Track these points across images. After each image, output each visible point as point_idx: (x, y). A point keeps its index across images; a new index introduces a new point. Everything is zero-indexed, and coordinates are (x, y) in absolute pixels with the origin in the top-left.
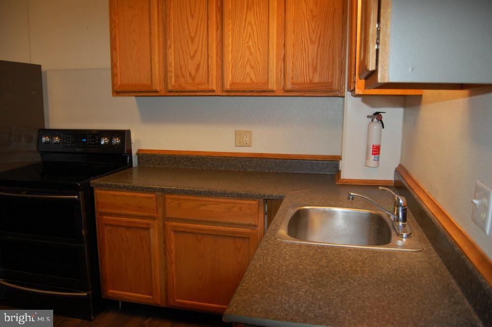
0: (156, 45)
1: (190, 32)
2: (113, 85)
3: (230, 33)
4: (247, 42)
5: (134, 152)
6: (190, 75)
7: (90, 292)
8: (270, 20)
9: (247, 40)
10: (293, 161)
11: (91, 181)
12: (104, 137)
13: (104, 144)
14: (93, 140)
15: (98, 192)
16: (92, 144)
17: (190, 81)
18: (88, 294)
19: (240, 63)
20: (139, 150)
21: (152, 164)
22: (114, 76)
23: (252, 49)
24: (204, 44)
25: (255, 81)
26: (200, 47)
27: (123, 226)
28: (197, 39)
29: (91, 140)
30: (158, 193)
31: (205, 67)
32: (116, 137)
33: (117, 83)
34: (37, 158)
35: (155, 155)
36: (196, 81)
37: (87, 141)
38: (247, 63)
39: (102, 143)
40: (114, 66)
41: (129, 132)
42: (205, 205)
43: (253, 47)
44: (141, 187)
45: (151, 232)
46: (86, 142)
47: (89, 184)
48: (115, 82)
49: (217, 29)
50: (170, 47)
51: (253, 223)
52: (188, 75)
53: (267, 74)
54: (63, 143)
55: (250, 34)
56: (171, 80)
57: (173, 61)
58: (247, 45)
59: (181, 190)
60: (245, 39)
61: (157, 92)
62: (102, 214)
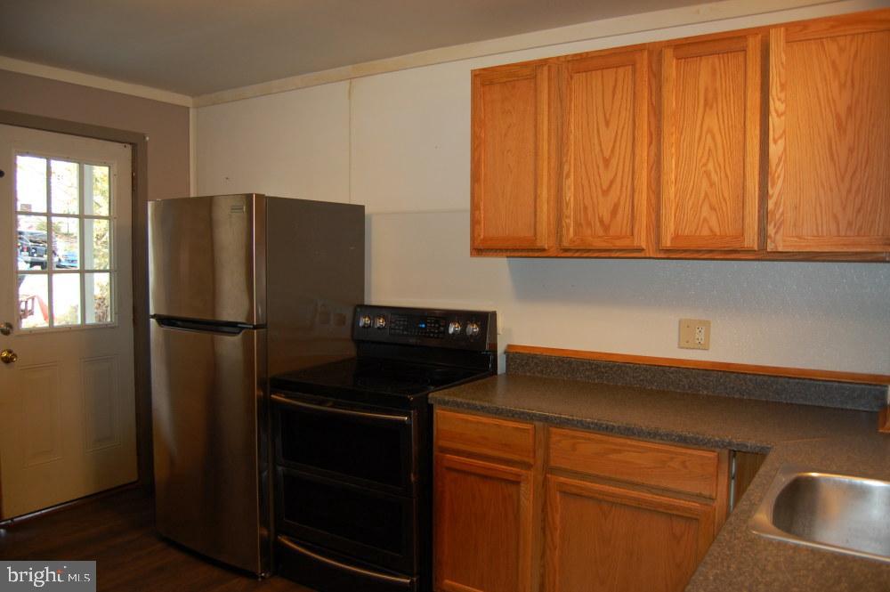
0: (545, 173)
1: (601, 150)
2: (473, 239)
3: (673, 150)
4: (705, 165)
5: (501, 349)
6: (601, 221)
7: (415, 579)
8: (748, 122)
9: (704, 160)
10: (791, 381)
11: (430, 395)
12: (454, 322)
13: (453, 334)
14: (437, 325)
15: (438, 412)
16: (434, 333)
17: (600, 232)
19: (691, 203)
20: (510, 346)
21: (529, 371)
22: (474, 222)
23: (715, 178)
24: (627, 170)
25: (718, 234)
26: (620, 174)
27: (475, 474)
28: (614, 162)
29: (433, 325)
30: (537, 423)
31: (626, 210)
32: (472, 323)
33: (479, 235)
34: (351, 351)
35: (534, 357)
36: (612, 232)
37: (426, 326)
38: (704, 200)
39: (451, 330)
40: (475, 206)
41: (494, 314)
42: (620, 451)
43: (716, 171)
44: (510, 411)
45: (523, 489)
46: (425, 328)
47: (427, 399)
48: (476, 234)
49: (650, 144)
50: (568, 176)
51: (706, 493)
52: (598, 224)
53: (741, 221)
54: (391, 328)
55: (710, 150)
56: (568, 230)
57: (572, 199)
58: (704, 169)
59: (578, 421)
60: (700, 161)
61: (544, 250)
62: (444, 450)
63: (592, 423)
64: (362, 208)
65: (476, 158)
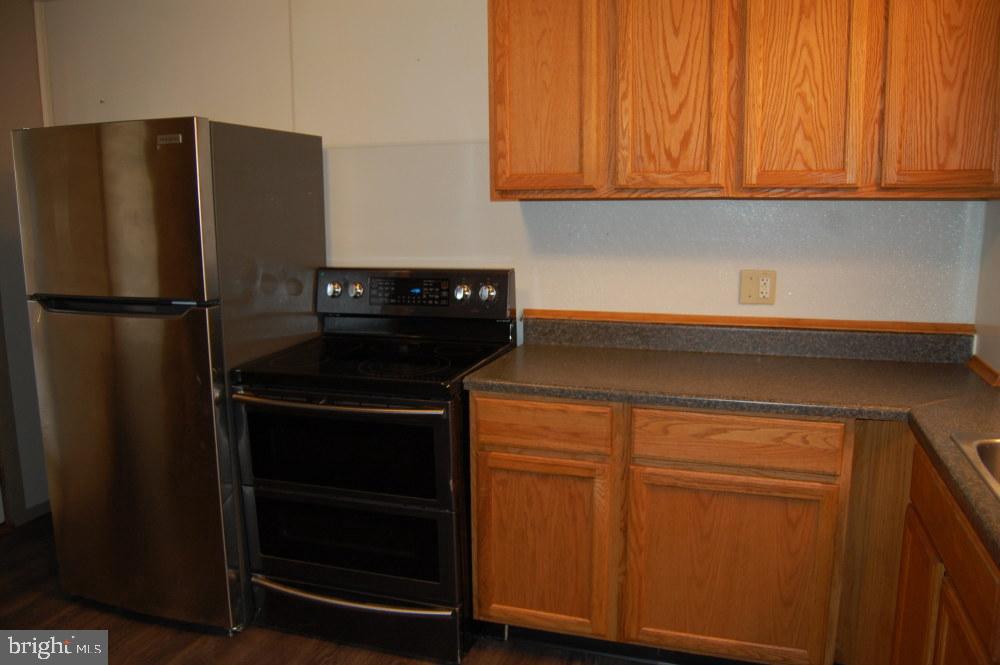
0: (594, 95)
1: (669, 64)
2: (495, 176)
3: (761, 68)
4: (800, 85)
6: (668, 154)
7: (457, 609)
8: (853, 34)
9: (798, 80)
10: (870, 335)
11: (465, 380)
12: (461, 284)
13: (462, 299)
14: (437, 290)
16: (434, 299)
17: (666, 165)
18: (454, 612)
19: (782, 129)
20: (526, 312)
21: (555, 340)
22: (496, 157)
23: (810, 100)
24: (701, 90)
25: (814, 168)
26: (692, 94)
27: (531, 473)
28: (685, 80)
29: (431, 289)
30: (615, 404)
31: (700, 140)
32: (486, 284)
33: (504, 172)
34: (311, 325)
36: (681, 167)
37: (422, 291)
38: (797, 129)
39: (459, 296)
40: (496, 136)
42: (725, 431)
43: (813, 95)
44: (580, 392)
45: (597, 484)
46: (420, 294)
48: (500, 171)
49: (730, 59)
50: (625, 96)
52: (664, 157)
53: (841, 153)
54: (371, 296)
55: (806, 67)
56: (625, 165)
57: (630, 127)
58: (798, 90)
59: (671, 400)
60: (794, 79)
61: (591, 189)
62: (482, 447)
63: (690, 400)
64: (318, 140)
65: (498, 73)
